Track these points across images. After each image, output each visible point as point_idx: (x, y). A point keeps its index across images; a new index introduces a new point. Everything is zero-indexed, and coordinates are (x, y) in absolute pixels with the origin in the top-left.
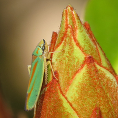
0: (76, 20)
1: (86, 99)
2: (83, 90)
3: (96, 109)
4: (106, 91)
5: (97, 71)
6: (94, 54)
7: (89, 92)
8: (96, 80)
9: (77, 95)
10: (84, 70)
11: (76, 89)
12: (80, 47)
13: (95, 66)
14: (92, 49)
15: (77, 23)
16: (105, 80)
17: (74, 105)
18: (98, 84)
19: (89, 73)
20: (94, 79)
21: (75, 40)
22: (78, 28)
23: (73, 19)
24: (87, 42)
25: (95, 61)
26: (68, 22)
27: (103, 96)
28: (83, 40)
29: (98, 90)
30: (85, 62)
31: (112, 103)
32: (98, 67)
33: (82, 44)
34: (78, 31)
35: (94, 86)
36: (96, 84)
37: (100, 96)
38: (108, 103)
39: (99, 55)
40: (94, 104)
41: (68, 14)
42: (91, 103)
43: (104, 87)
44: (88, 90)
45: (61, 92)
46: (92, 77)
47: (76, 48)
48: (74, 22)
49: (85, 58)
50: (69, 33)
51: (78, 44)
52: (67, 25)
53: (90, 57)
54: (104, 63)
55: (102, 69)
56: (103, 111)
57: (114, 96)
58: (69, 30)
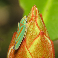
0: (37, 13)
1: (38, 52)
6: (44, 30)
7: (40, 49)
8: (44, 44)
9: (34, 50)
10: (39, 38)
11: (34, 47)
13: (44, 36)
15: (38, 14)
18: (45, 45)
19: (41, 40)
20: (43, 43)
21: (36, 23)
22: (38, 17)
23: (36, 12)
25: (44, 34)
27: (46, 52)
28: (39, 23)
29: (44, 49)
30: (39, 34)
33: (39, 25)
35: (43, 46)
37: (45, 51)
38: (48, 55)
40: (42, 55)
42: (40, 54)
43: (47, 47)
44: (40, 48)
45: (27, 47)
46: (42, 42)
47: (36, 27)
49: (40, 32)
51: (37, 25)
52: (33, 15)
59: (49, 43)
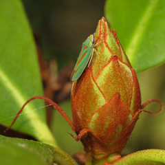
0: (107, 29)
1: (110, 85)
2: (109, 79)
3: (117, 93)
4: (124, 80)
5: (119, 66)
6: (118, 53)
8: (118, 73)
9: (104, 83)
10: (110, 65)
11: (103, 78)
12: (109, 48)
13: (118, 62)
14: (117, 49)
15: (108, 31)
16: (124, 72)
17: (101, 89)
19: (114, 67)
21: (106, 43)
22: (108, 34)
23: (105, 28)
24: (114, 45)
25: (119, 59)
27: (122, 84)
28: (111, 43)
29: (119, 80)
30: (111, 59)
31: (127, 89)
32: (120, 63)
33: (110, 46)
34: (108, 37)
35: (116, 77)
36: (118, 75)
37: (120, 84)
38: (125, 89)
39: (121, 53)
40: (115, 89)
41: (102, 24)
42: (113, 88)
43: (123, 78)
45: (93, 79)
46: (115, 70)
47: (106, 49)
48: (105, 30)
49: (112, 56)
50: (101, 38)
51: (107, 46)
52: (100, 32)
53: (115, 56)
54: (124, 60)
55: (123, 64)
56: (121, 94)
57: (129, 84)
58: (102, 35)
59: (126, 72)
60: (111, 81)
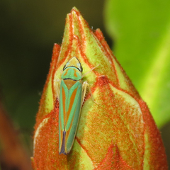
0: (83, 28)
1: (98, 134)
2: (94, 121)
3: (112, 147)
4: (125, 122)
5: (112, 95)
6: (109, 73)
7: (103, 124)
8: (112, 108)
12: (89, 64)
13: (110, 89)
14: (106, 66)
15: (85, 33)
16: (124, 107)
18: (115, 112)
19: (102, 98)
20: (109, 106)
21: (83, 55)
22: (86, 38)
23: (79, 27)
24: (100, 57)
25: (111, 82)
26: (73, 31)
27: (121, 129)
28: (93, 54)
29: (115, 121)
30: (96, 84)
31: (133, 137)
32: (114, 90)
33: (92, 60)
34: (86, 43)
35: (109, 116)
36: (111, 113)
37: (117, 129)
38: (128, 137)
39: (115, 73)
40: (109, 140)
41: (73, 20)
42: (105, 138)
43: (122, 117)
44: (101, 122)
46: (106, 104)
48: (81, 32)
49: (97, 79)
50: (74, 46)
51: (86, 61)
52: (72, 35)
53: (103, 78)
54: (123, 84)
55: (120, 93)
56: (121, 149)
57: (137, 128)
58: (74, 42)
60: (99, 125)
